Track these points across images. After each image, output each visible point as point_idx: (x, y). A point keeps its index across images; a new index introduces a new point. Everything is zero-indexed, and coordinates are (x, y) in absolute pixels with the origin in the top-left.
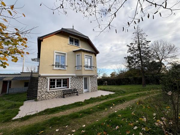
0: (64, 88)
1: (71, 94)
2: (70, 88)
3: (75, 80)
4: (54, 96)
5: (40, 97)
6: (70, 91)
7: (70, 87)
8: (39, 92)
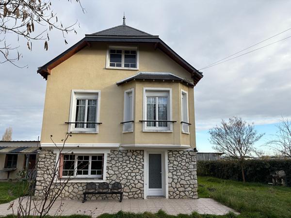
0: (93, 179)
1: (108, 195)
2: (104, 180)
3: (121, 159)
4: (67, 194)
5: (40, 192)
6: (105, 186)
7: (104, 178)
8: (39, 181)
